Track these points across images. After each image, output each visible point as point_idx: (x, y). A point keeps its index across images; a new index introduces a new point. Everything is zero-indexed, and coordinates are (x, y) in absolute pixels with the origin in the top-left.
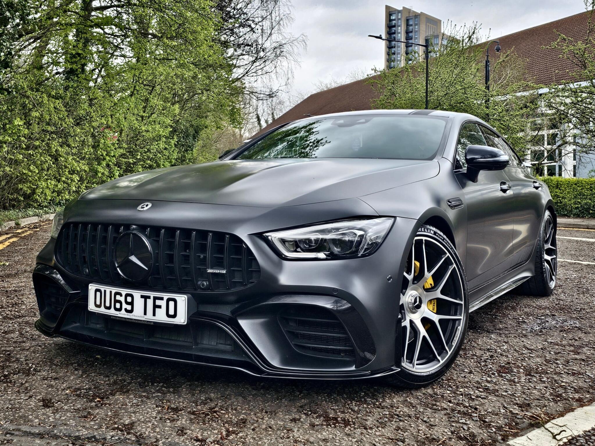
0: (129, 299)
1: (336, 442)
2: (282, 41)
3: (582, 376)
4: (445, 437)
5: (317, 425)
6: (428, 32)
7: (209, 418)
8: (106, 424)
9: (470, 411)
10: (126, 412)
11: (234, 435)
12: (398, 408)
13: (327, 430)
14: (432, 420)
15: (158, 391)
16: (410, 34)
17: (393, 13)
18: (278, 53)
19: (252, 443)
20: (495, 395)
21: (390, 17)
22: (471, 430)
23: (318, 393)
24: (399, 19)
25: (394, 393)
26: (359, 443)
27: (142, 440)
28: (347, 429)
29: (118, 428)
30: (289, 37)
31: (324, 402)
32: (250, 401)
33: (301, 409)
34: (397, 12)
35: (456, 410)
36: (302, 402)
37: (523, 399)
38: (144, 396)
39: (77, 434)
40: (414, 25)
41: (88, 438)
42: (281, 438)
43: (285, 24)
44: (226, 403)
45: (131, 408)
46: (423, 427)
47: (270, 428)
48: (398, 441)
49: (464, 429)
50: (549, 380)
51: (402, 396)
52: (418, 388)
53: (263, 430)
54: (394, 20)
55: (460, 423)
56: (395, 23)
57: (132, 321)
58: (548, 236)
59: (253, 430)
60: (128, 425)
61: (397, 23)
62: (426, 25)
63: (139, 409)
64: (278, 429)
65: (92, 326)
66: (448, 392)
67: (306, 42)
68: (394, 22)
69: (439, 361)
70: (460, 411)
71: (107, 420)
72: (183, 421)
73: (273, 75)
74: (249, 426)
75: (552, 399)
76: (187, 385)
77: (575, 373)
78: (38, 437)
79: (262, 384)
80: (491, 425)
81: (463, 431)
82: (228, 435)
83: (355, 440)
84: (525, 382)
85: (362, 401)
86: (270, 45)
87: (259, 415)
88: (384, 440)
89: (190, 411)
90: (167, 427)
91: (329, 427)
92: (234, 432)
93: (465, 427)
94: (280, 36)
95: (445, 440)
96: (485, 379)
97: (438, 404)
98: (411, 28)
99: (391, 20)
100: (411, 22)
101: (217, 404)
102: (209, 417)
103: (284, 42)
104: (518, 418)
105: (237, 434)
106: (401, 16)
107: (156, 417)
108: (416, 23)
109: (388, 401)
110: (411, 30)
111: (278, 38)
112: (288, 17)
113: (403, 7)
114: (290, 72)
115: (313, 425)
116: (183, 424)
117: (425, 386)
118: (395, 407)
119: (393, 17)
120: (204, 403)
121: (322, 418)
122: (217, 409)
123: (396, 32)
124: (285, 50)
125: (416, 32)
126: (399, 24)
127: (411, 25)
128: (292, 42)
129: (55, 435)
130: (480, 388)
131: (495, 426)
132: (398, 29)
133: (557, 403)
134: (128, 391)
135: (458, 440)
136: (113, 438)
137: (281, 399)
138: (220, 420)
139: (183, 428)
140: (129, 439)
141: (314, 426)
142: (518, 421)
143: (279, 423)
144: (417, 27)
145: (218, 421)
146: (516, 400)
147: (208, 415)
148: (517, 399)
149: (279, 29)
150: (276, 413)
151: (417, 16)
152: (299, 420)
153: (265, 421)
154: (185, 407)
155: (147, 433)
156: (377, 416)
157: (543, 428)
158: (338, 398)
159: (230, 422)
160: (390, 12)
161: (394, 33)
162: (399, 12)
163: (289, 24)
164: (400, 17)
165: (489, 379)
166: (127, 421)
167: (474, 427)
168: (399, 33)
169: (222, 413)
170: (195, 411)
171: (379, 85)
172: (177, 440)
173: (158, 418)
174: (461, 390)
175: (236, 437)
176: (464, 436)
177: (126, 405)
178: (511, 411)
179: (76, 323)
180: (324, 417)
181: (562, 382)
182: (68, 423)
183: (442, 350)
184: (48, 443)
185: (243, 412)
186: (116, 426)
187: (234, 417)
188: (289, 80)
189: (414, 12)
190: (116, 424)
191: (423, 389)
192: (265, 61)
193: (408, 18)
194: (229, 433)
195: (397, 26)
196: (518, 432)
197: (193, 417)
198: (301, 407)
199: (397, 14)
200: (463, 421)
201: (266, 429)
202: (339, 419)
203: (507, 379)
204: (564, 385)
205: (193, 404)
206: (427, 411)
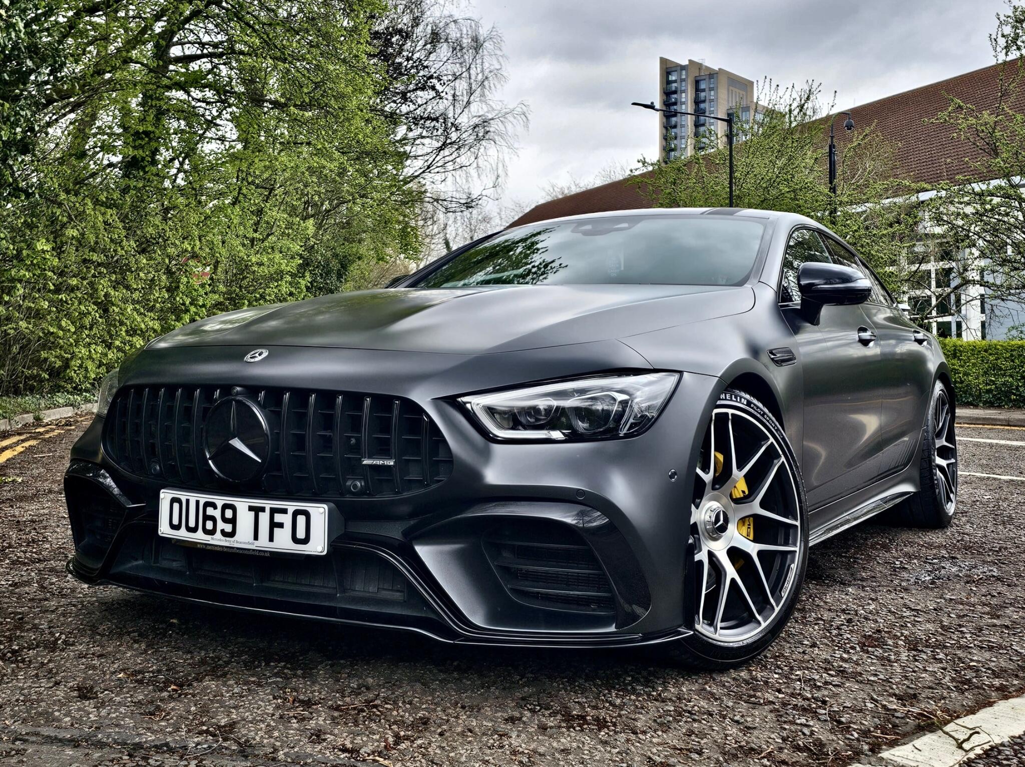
0: (229, 514)
1: (584, 754)
2: (487, 114)
3: (1005, 652)
4: (772, 747)
5: (551, 727)
6: (732, 101)
7: (364, 717)
8: (188, 725)
9: (814, 706)
10: (222, 707)
11: (408, 743)
12: (690, 702)
13: (569, 735)
14: (749, 719)
15: (276, 675)
16: (702, 106)
17: (673, 69)
18: (481, 134)
19: (438, 756)
20: (857, 681)
21: (668, 77)
22: (816, 736)
23: (551, 678)
24: (682, 80)
25: (683, 677)
26: (624, 755)
27: (249, 750)
28: (602, 733)
29: (207, 732)
30: (499, 108)
31: (563, 692)
32: (435, 690)
33: (523, 703)
34: (679, 68)
35: (790, 705)
36: (525, 692)
37: (904, 687)
38: (253, 682)
39: (137, 740)
40: (707, 90)
41: (156, 746)
42: (489, 748)
43: (492, 85)
44: (393, 693)
45: (230, 700)
46: (734, 730)
47: (470, 731)
48: (691, 752)
49: (804, 734)
50: (949, 658)
51: (696, 682)
52: (724, 669)
53: (458, 734)
54: (675, 81)
55: (797, 724)
56: (676, 88)
57: (234, 551)
58: (941, 424)
59: (441, 734)
60: (225, 726)
61: (679, 87)
62: (728, 90)
63: (243, 701)
64: (484, 734)
65: (165, 564)
66: (776, 676)
67: (527, 115)
68: (674, 85)
69: (759, 623)
70: (796, 705)
71: (189, 718)
72: (320, 720)
73: (472, 170)
74: (432, 729)
75: (955, 687)
76: (326, 665)
77: (993, 647)
78: (69, 745)
79: (455, 664)
80: (850, 727)
81: (802, 737)
82: (397, 743)
83: (617, 750)
84: (907, 660)
85: (627, 689)
86: (467, 121)
87: (450, 711)
88: (667, 751)
89: (332, 706)
90: (293, 730)
91: (572, 730)
92: (407, 738)
93: (806, 731)
94: (484, 106)
95: (773, 752)
96: (839, 656)
97: (759, 694)
98: (703, 95)
99: (669, 82)
100: (703, 86)
101: (378, 695)
102: (365, 714)
103: (490, 116)
104: (897, 717)
105: (412, 742)
106: (687, 75)
107: (273, 715)
108: (712, 86)
109: (672, 690)
110: (703, 99)
111: (480, 110)
112: (497, 73)
113: (690, 61)
114: (500, 165)
115: (543, 728)
116: (320, 726)
117: (737, 667)
118: (685, 699)
119: (673, 78)
120: (356, 693)
121: (559, 717)
122: (378, 702)
123: (679, 100)
124: (491, 129)
125: (711, 101)
126: (683, 88)
127: (704, 90)
128: (504, 116)
129: (99, 741)
130: (830, 670)
131: (857, 729)
132: (681, 97)
133: (963, 693)
134: (224, 675)
135: (794, 752)
136: (199, 747)
137: (489, 687)
138: (384, 719)
139: (320, 731)
140: (226, 748)
141: (546, 729)
142: (897, 721)
143: (485, 723)
144: (712, 93)
145: (380, 721)
146: (892, 688)
147: (363, 711)
148: (894, 687)
149: (483, 95)
150: (480, 709)
151: (713, 75)
152: (520, 719)
153: (460, 721)
154: (323, 699)
155: (258, 738)
156: (653, 713)
157: (940, 733)
158: (587, 685)
159: (401, 723)
160: (668, 69)
161: (675, 104)
162: (683, 68)
163: (498, 86)
164: (684, 77)
165: (845, 656)
166: (223, 721)
167: (821, 731)
168: (684, 103)
169: (387, 709)
170: (340, 705)
171: (651, 188)
172: (309, 750)
173: (277, 715)
174: (798, 673)
175: (411, 746)
176: (805, 746)
177: (222, 696)
178: (884, 706)
179: (136, 560)
180: (563, 716)
181: (972, 660)
182: (122, 723)
183: (764, 605)
184: (87, 754)
185: (424, 706)
186: (205, 728)
187: (407, 714)
188: (500, 179)
189: (708, 68)
190: (204, 725)
191: (732, 671)
192: (459, 148)
193: (698, 79)
194: (398, 739)
195: (679, 92)
196: (898, 739)
197: (336, 714)
198: (523, 699)
199: (679, 71)
200: (803, 721)
201: (462, 734)
202: (588, 718)
203: (877, 656)
204: (974, 666)
205: (338, 695)
206: (740, 705)
